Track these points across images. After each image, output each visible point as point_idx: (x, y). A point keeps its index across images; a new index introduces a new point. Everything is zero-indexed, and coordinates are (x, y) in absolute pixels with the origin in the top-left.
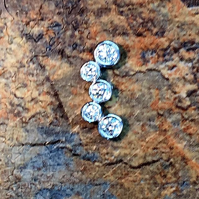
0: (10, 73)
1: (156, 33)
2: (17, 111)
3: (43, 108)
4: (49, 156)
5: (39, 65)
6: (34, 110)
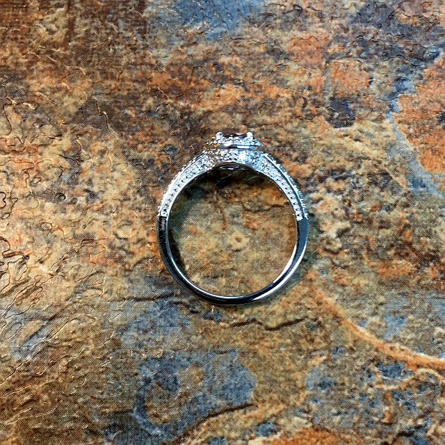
1: (296, 159)
2: (118, 255)
3: (152, 251)
4: (159, 314)
5: (148, 197)
6: (141, 254)
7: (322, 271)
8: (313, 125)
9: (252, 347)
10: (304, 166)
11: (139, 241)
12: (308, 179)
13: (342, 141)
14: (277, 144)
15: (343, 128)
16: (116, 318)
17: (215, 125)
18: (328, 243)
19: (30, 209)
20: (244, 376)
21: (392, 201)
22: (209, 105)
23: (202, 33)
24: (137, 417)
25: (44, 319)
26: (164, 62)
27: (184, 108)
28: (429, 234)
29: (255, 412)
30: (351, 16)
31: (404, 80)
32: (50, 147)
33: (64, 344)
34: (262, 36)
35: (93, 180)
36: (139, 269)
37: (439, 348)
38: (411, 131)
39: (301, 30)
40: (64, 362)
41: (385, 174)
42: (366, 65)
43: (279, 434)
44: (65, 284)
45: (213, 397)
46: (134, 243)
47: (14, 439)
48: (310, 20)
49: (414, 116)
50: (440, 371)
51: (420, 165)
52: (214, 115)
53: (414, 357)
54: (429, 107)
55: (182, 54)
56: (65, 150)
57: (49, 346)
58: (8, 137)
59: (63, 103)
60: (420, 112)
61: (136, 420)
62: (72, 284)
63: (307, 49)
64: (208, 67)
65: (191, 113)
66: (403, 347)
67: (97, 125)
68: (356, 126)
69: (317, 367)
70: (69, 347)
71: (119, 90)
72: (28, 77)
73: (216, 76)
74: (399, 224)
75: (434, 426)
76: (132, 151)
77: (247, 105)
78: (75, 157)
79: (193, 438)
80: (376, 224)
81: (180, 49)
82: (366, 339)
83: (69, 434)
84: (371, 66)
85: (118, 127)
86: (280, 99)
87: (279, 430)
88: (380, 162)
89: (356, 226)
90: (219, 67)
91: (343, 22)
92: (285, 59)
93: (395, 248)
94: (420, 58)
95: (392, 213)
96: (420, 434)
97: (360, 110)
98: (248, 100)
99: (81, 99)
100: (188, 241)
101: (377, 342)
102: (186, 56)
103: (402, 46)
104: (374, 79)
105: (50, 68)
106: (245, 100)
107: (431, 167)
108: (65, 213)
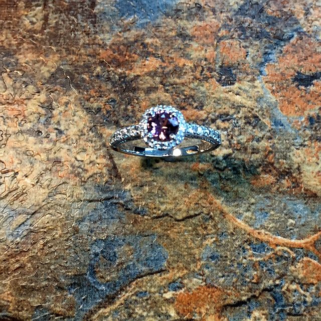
0: (72, 140)
1: (196, 107)
2: (77, 172)
3: (100, 169)
4: (104, 211)
5: (97, 133)
6: (92, 171)
7: (213, 182)
8: (208, 85)
9: (166, 233)
10: (202, 112)
11: (91, 162)
12: (204, 120)
13: (227, 95)
14: (184, 97)
15: (228, 87)
16: (76, 213)
17: (142, 84)
18: (217, 163)
19: (19, 141)
20: (160, 252)
21: (260, 135)
22: (138, 72)
23: (133, 23)
24: (90, 278)
25: (28, 214)
26: (108, 43)
27: (121, 73)
28: (285, 158)
29: (168, 275)
30: (235, 11)
31: (270, 54)
32: (32, 100)
33: (42, 230)
34: (174, 24)
35: (61, 122)
36: (91, 181)
37: (291, 233)
38: (274, 88)
39: (200, 20)
40: (42, 242)
41: (256, 117)
42: (244, 44)
43: (183, 290)
44: (42, 191)
45: (140, 265)
46: (87, 164)
47: (9, 292)
48: (206, 14)
49: (276, 78)
50: (291, 249)
51: (280, 111)
52: (141, 78)
53: (275, 239)
54: (286, 72)
55: (120, 37)
56: (42, 102)
57: (32, 232)
58: (4, 94)
59: (40, 71)
60: (280, 76)
61: (89, 280)
62: (47, 191)
63: (204, 33)
64: (138, 46)
65: (126, 77)
66: (266, 233)
67: (63, 85)
68: (237, 85)
69: (209, 245)
70: (45, 232)
71: (78, 62)
72: (17, 54)
73: (142, 52)
74: (265, 151)
75: (287, 285)
76: (86, 103)
77: (163, 71)
78: (49, 107)
79: (126, 292)
80: (250, 151)
81: (119, 34)
82: (242, 227)
83: (45, 289)
84: (247, 44)
85: (77, 87)
86: (186, 67)
87: (184, 287)
88: (253, 109)
89: (236, 152)
90: (145, 45)
91: (229, 15)
92: (189, 40)
93: (262, 166)
94: (280, 39)
95: (261, 143)
96: (277, 290)
97: (240, 75)
98: (164, 68)
99: (53, 68)
100: (124, 162)
101: (249, 229)
102: (122, 39)
103: (268, 31)
104: (249, 53)
105: (32, 47)
106: (162, 68)
107: (287, 112)
108: (42, 144)
